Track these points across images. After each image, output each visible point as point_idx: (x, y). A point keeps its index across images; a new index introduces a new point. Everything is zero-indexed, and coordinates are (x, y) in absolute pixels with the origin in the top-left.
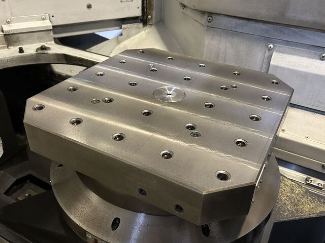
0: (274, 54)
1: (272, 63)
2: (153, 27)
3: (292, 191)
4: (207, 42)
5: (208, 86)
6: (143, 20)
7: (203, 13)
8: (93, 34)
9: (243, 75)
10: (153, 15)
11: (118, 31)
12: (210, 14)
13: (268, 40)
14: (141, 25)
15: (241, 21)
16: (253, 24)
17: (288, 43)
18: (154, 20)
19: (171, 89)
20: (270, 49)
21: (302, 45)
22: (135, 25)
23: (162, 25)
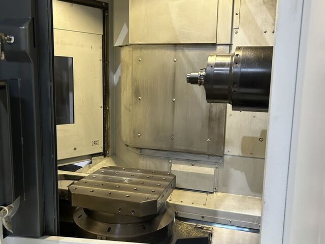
0: (172, 165)
1: (172, 169)
2: (110, 157)
3: (187, 228)
4: (140, 162)
5: (142, 177)
6: (104, 154)
7: (138, 148)
8: (71, 164)
9: (156, 173)
10: (110, 151)
11: (88, 161)
12: (141, 149)
13: (169, 159)
14: (103, 157)
15: (155, 151)
16: (161, 152)
17: (177, 159)
18: (110, 154)
19: (126, 179)
20: (170, 163)
21: (183, 160)
22: (100, 157)
23: (114, 156)
